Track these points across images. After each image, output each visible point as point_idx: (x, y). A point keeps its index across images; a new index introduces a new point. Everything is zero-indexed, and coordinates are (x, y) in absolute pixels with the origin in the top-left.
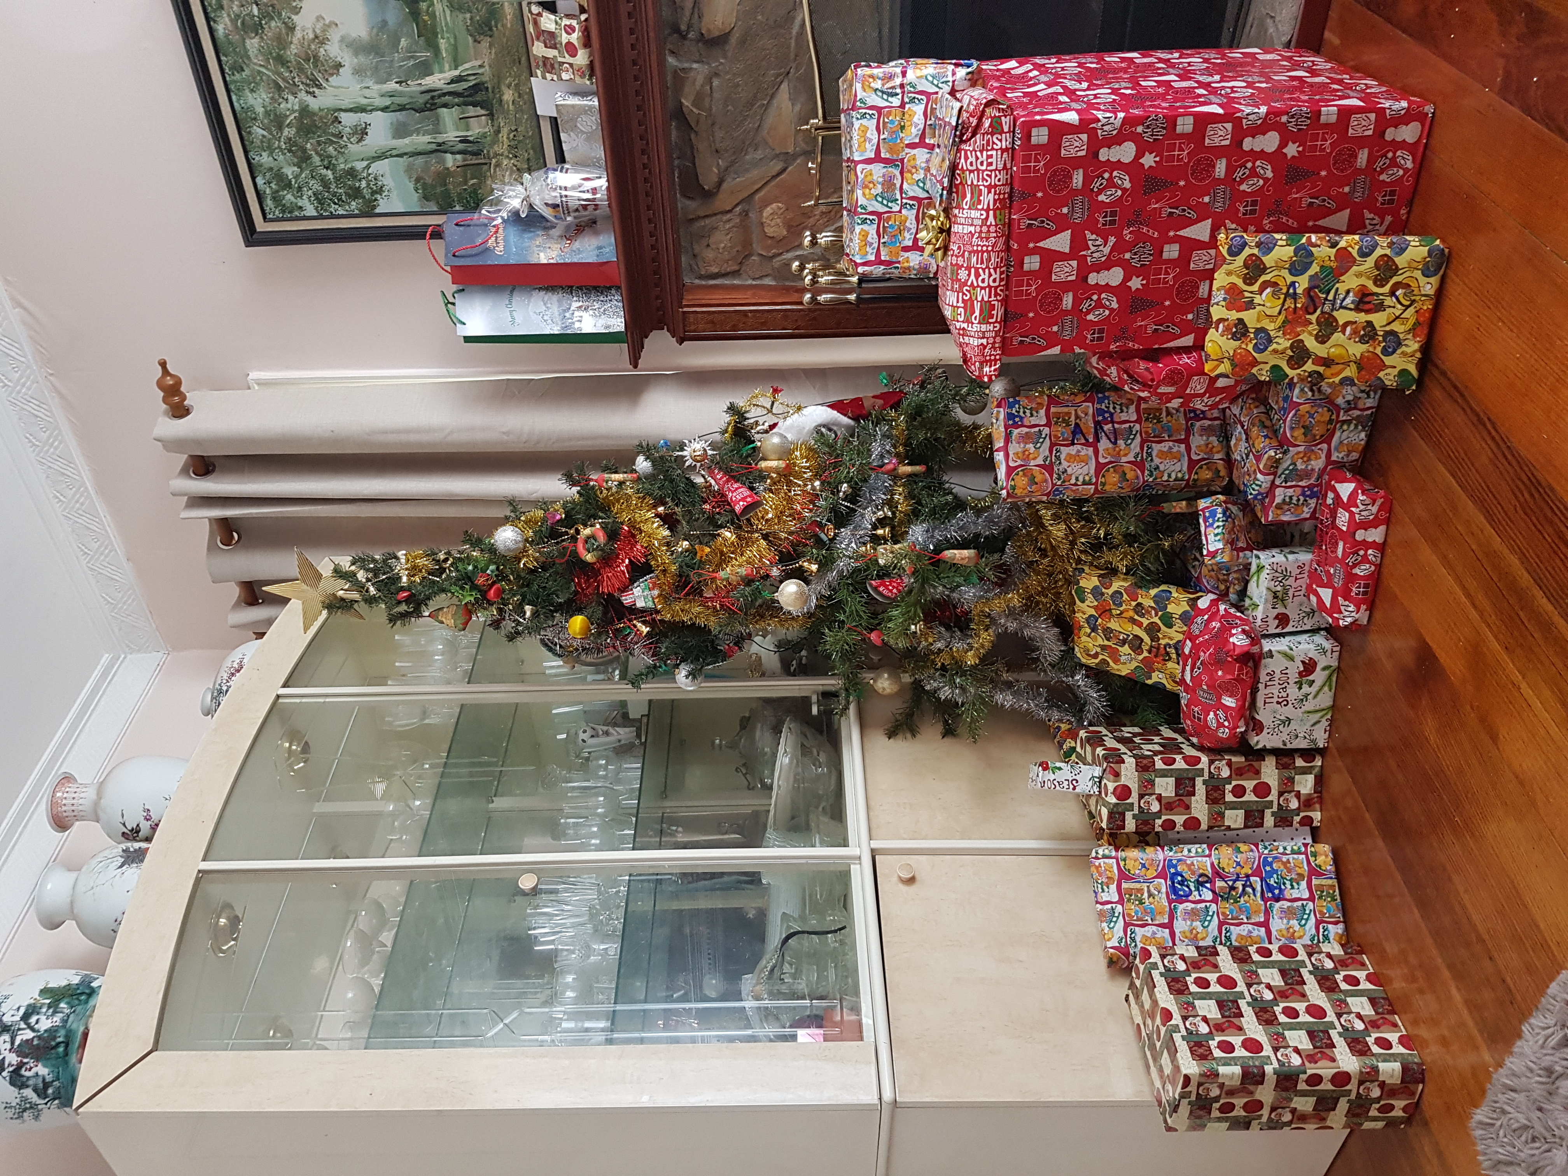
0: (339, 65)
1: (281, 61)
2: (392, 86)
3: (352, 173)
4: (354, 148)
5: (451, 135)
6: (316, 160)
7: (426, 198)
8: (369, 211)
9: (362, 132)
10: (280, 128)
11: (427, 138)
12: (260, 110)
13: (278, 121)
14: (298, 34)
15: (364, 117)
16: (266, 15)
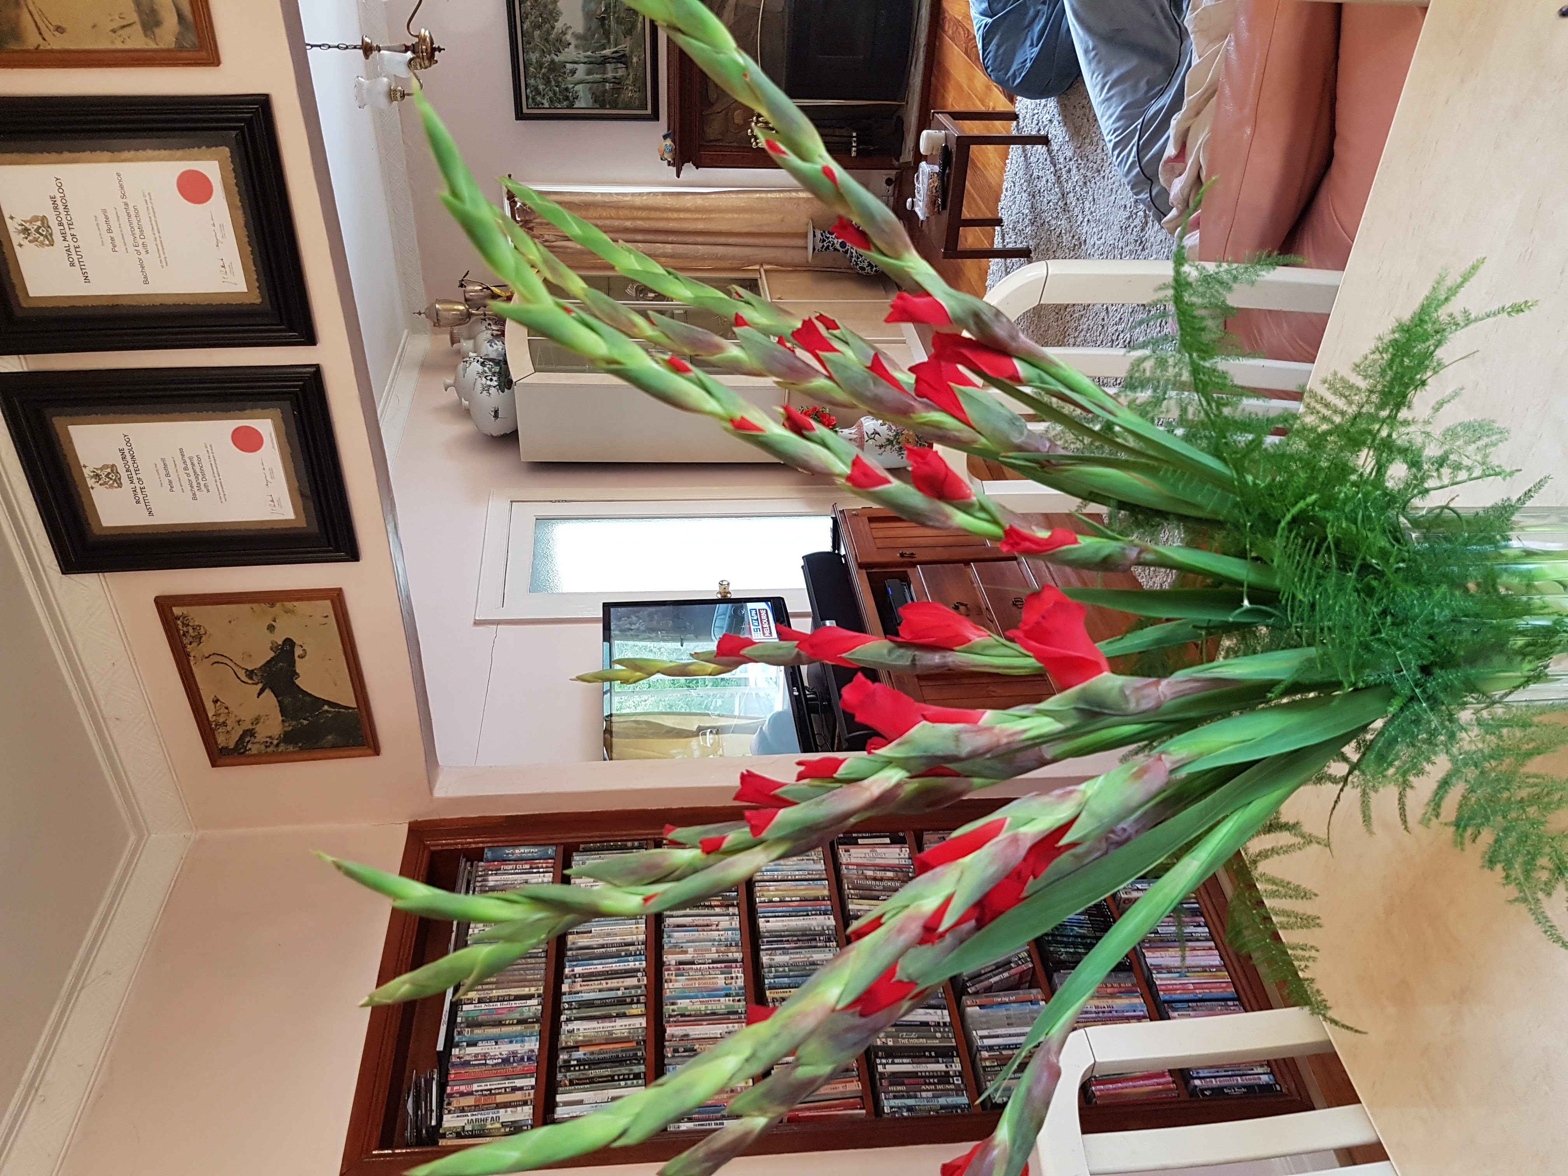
0: (570, 44)
1: (547, 40)
2: (589, 53)
3: (567, 89)
4: (569, 78)
5: (610, 75)
6: (553, 83)
7: (595, 102)
8: (571, 106)
9: (573, 72)
10: (541, 69)
11: (599, 76)
12: (534, 60)
13: (540, 65)
14: (555, 30)
15: (576, 66)
16: (545, 21)
